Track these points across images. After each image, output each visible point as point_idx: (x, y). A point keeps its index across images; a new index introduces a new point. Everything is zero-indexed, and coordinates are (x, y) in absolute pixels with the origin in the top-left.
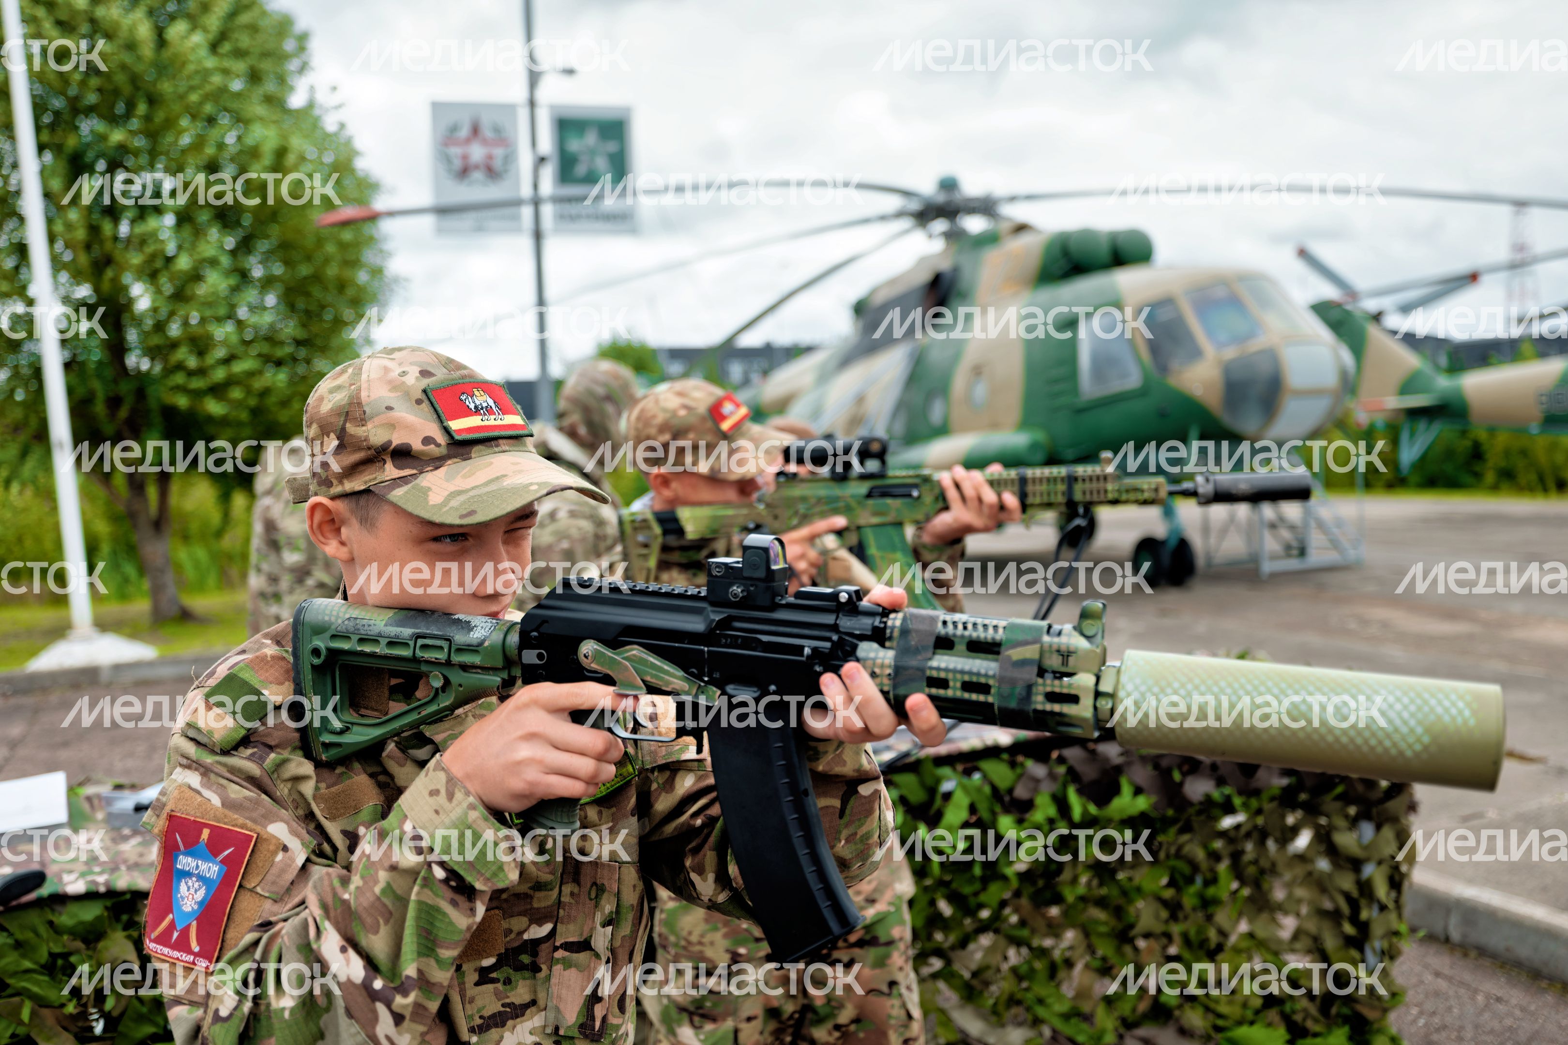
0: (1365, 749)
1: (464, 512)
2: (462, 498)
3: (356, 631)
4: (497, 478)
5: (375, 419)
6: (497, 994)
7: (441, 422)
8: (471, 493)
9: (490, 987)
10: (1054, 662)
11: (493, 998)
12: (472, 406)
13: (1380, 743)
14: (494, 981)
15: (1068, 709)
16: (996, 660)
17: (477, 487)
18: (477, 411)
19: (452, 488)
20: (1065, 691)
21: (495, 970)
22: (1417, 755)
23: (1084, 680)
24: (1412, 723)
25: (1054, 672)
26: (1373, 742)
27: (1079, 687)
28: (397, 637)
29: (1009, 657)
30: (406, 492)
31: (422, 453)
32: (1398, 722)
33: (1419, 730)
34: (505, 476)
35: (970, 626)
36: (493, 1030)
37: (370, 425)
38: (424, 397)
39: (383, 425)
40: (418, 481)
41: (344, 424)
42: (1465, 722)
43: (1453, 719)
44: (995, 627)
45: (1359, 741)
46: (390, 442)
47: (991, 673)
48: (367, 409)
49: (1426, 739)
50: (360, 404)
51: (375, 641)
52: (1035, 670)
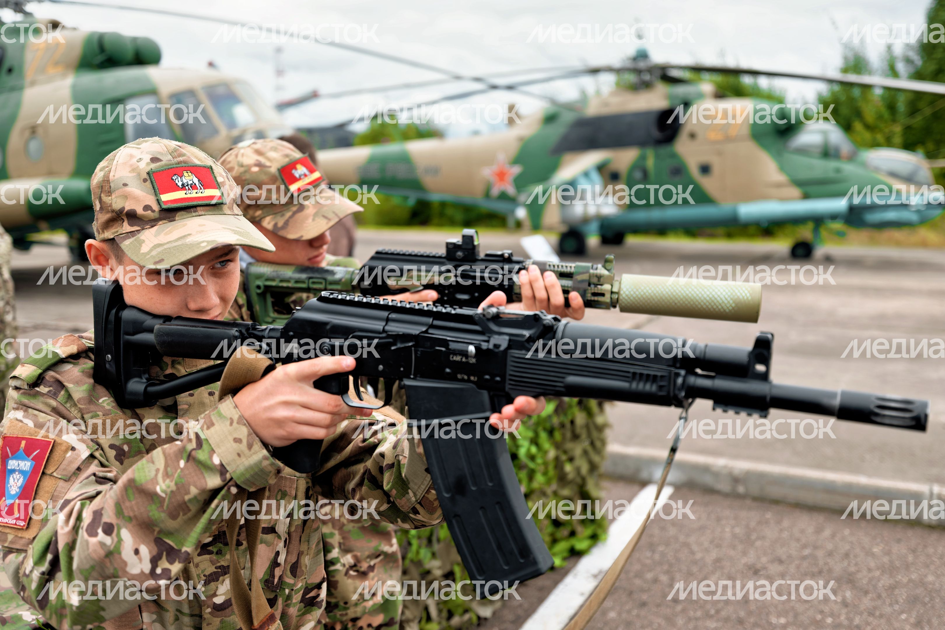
0: (712, 310)
1: (157, 260)
2: (160, 249)
3: (278, 277)
4: (185, 236)
5: (116, 192)
6: (212, 562)
7: (156, 195)
8: (165, 247)
9: (207, 557)
10: (595, 280)
11: (210, 564)
12: (180, 184)
13: (717, 307)
14: (210, 553)
15: (600, 299)
16: (571, 280)
17: (170, 242)
18: (183, 187)
19: (156, 242)
20: (599, 292)
21: (212, 545)
22: (730, 311)
23: (607, 287)
24: (729, 299)
25: (594, 284)
26: (715, 307)
27: (605, 290)
28: (299, 278)
29: (577, 279)
30: (131, 243)
31: (143, 216)
32: (724, 299)
33: (731, 302)
34: (189, 235)
35: (560, 267)
36: (212, 583)
37: (113, 196)
38: (148, 178)
39: (120, 196)
40: (139, 235)
41: (101, 195)
42: (747, 298)
43: (743, 297)
44: (571, 267)
45: (710, 307)
46: (123, 208)
47: (570, 285)
48: (112, 185)
49: (733, 305)
50: (108, 181)
51: (288, 281)
52: (587, 284)
